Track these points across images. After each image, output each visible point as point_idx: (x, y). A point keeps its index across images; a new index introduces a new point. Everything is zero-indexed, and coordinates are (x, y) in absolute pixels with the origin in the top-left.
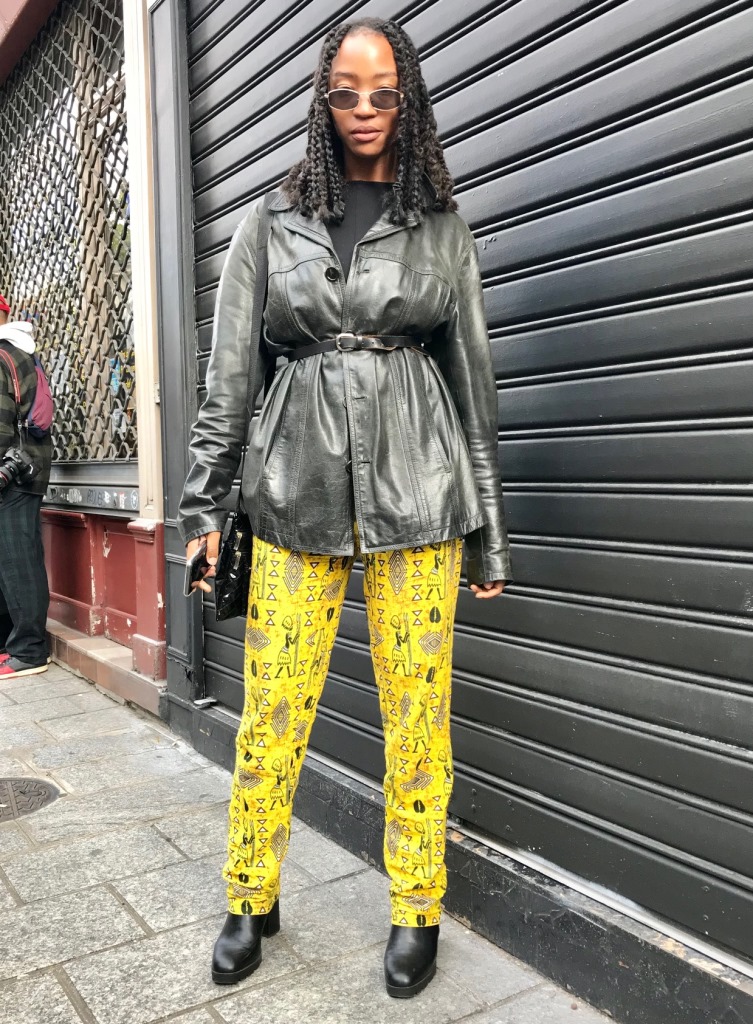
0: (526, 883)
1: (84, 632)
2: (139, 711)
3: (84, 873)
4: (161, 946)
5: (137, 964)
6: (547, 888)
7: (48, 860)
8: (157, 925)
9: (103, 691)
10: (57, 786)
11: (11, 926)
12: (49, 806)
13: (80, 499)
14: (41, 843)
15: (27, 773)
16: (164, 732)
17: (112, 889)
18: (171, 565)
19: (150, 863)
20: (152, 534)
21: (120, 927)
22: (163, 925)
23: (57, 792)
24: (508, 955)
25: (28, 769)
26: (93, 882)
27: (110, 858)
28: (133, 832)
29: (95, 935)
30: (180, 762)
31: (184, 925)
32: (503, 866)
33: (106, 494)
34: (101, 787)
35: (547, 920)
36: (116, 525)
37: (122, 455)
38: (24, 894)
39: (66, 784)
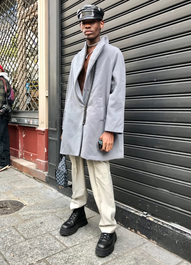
1: (17, 157)
2: (37, 180)
3: (41, 229)
4: (72, 252)
5: (67, 258)
6: (184, 234)
7: (29, 225)
8: (68, 245)
9: (25, 174)
10: (22, 202)
11: (26, 247)
12: (22, 209)
13: (16, 121)
14: (25, 220)
15: (12, 199)
16: (47, 186)
17: (51, 234)
18: (51, 141)
19: (58, 226)
20: (44, 132)
21: (58, 246)
22: (70, 245)
23: (23, 204)
25: (12, 197)
26: (44, 232)
27: (46, 224)
28: (50, 216)
29: (51, 249)
30: (55, 195)
31: (76, 245)
33: (26, 120)
34: (36, 203)
35: (184, 243)
38: (26, 236)
39: (25, 202)
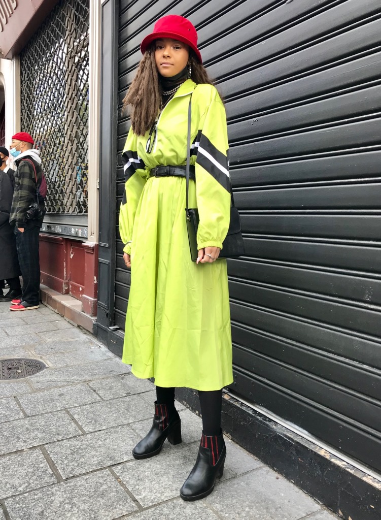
0: (258, 419)
1: (60, 292)
2: (83, 330)
3: (55, 404)
4: (89, 440)
5: (78, 447)
6: (267, 423)
7: (39, 397)
8: (88, 430)
9: (68, 320)
10: (45, 363)
11: (22, 426)
12: (41, 372)
13: (61, 231)
14: (37, 389)
15: (32, 357)
16: (95, 341)
17: (68, 412)
18: (101, 264)
19: (86, 401)
20: (93, 249)
21: (71, 430)
22: (90, 430)
23: (45, 366)
24: (248, 452)
25: (32, 355)
26: (59, 409)
27: (67, 398)
28: (79, 386)
29: (59, 432)
30: (101, 355)
31: (100, 430)
32: (247, 411)
33: (73, 229)
34: (65, 365)
35: (267, 437)
36: (77, 243)
37: (81, 211)
38: (28, 412)
39: (49, 362)
